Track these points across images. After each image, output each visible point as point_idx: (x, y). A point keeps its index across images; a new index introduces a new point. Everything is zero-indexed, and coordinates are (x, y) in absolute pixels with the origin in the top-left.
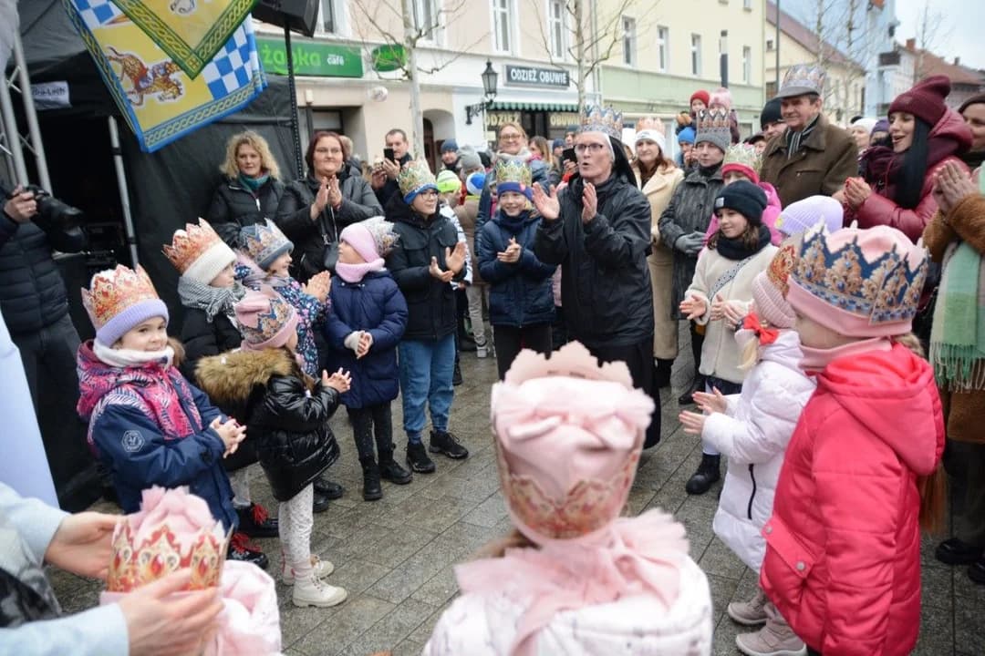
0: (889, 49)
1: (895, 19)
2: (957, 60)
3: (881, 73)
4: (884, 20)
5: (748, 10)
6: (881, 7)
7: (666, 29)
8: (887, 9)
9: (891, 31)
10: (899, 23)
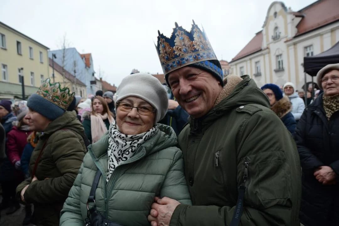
0: (93, 79)
1: (94, 71)
2: (114, 85)
3: (91, 87)
4: (90, 71)
5: (42, 63)
6: (89, 67)
7: (6, 66)
8: (91, 68)
9: (93, 75)
10: (95, 73)
